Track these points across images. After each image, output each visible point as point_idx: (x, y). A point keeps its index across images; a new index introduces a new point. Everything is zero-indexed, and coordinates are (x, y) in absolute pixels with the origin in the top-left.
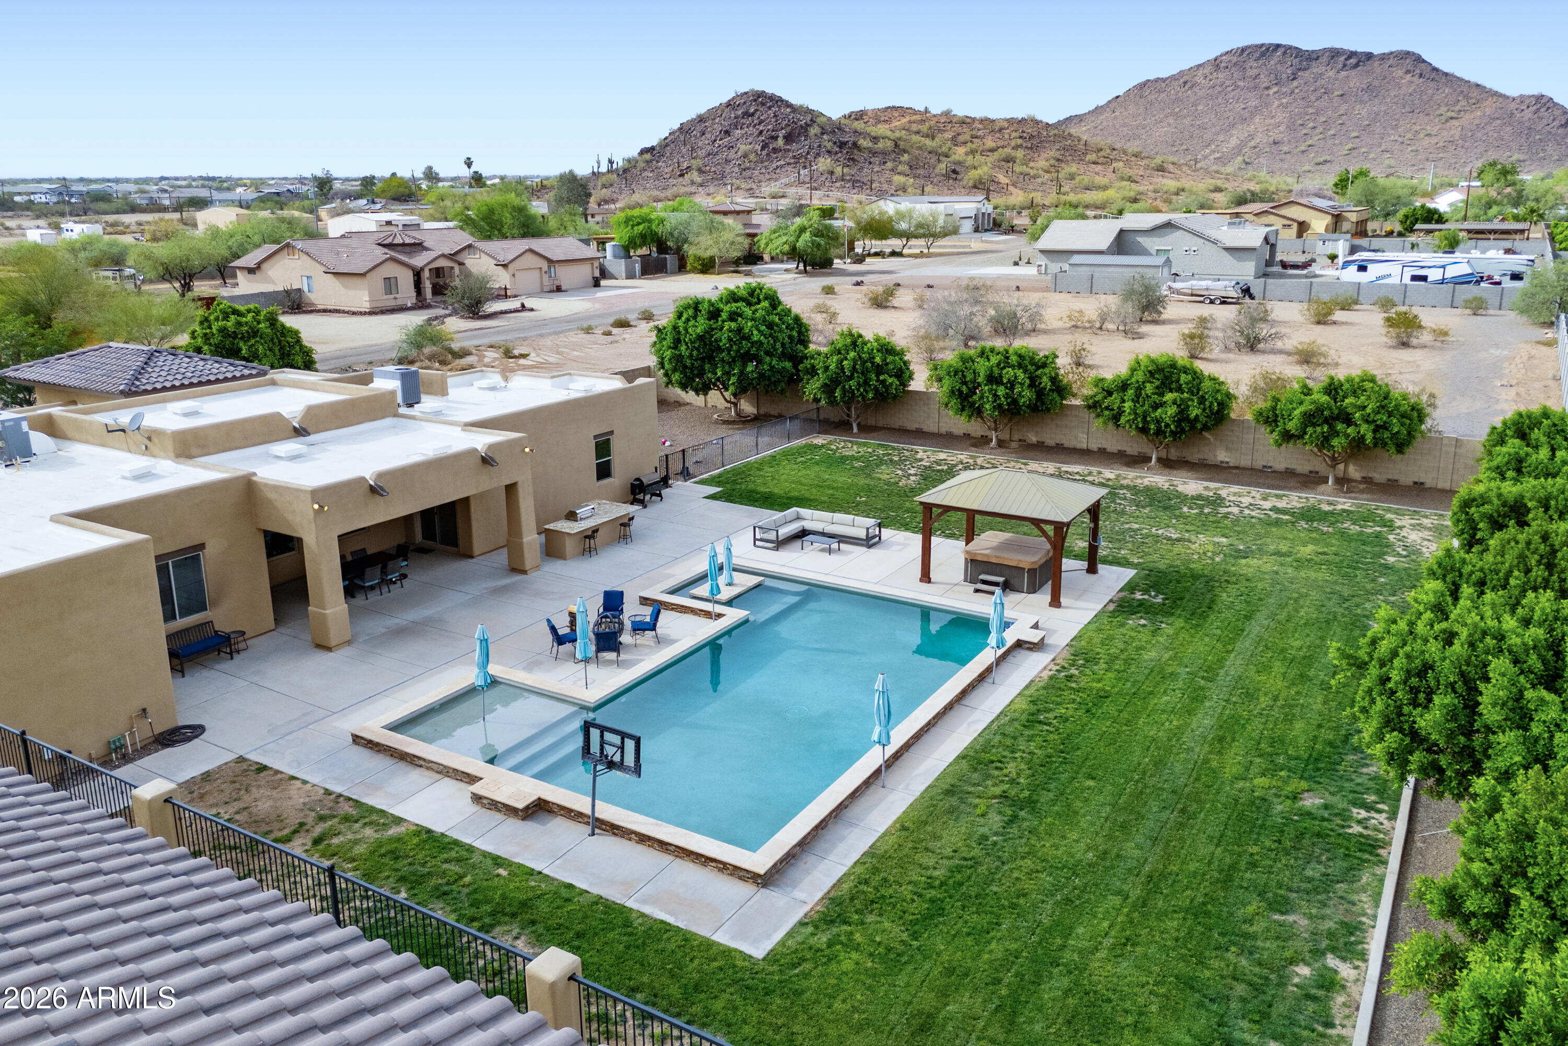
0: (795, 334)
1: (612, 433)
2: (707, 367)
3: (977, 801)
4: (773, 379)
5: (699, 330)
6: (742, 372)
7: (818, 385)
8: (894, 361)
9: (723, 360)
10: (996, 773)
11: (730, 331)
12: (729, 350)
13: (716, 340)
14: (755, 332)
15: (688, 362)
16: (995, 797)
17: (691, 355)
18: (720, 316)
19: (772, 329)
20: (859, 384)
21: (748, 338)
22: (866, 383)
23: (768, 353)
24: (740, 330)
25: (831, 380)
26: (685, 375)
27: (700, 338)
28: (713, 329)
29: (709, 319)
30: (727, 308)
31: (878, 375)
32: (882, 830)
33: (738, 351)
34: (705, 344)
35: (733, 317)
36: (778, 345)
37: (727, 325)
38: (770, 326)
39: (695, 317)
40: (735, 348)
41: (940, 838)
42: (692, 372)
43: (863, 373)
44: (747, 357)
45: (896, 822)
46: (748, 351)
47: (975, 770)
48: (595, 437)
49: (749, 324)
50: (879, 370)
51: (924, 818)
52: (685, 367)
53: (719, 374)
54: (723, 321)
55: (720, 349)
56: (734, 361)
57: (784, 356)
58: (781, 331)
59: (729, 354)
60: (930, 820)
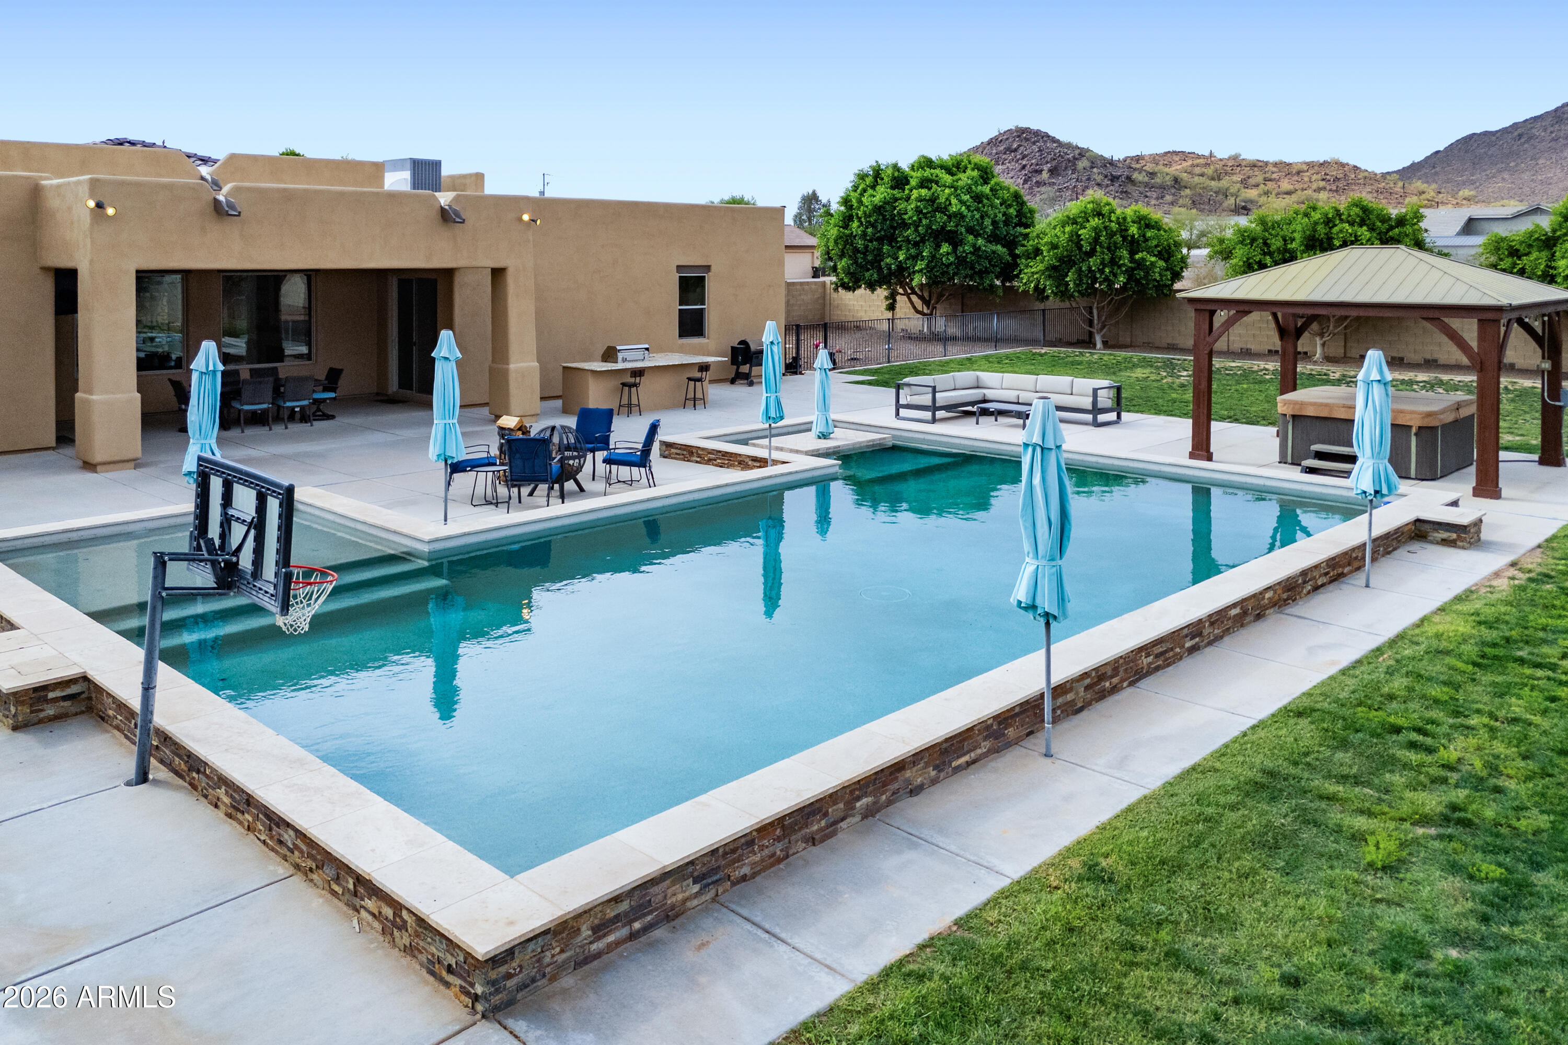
0: (1012, 211)
1: (708, 268)
2: (886, 248)
3: (1361, 822)
4: (978, 267)
5: (877, 199)
6: (933, 257)
7: (1041, 267)
8: (1157, 237)
9: (908, 241)
10: (1414, 757)
11: (920, 199)
12: (917, 225)
13: (900, 214)
14: (954, 201)
15: (860, 243)
16: (1425, 820)
17: (864, 234)
18: (908, 183)
19: (980, 202)
20: (1102, 263)
21: (943, 209)
22: (1113, 262)
23: (970, 230)
24: (933, 200)
25: (1060, 259)
26: (856, 262)
27: (878, 209)
28: (896, 200)
29: (892, 188)
30: (919, 174)
31: (1132, 253)
32: (1016, 869)
33: (929, 227)
34: (885, 219)
35: (924, 183)
36: (987, 222)
37: (915, 194)
38: (978, 198)
39: (873, 187)
40: (924, 222)
41: (1230, 923)
42: (864, 259)
43: (1109, 249)
44: (941, 235)
45: (1069, 852)
46: (943, 228)
47: (1344, 744)
48: (680, 268)
49: (947, 191)
50: (1134, 245)
51: (1169, 851)
52: (856, 250)
53: (901, 258)
54: (911, 191)
55: (905, 225)
56: (923, 241)
57: (994, 238)
58: (992, 206)
59: (916, 230)
60: (1192, 857)
